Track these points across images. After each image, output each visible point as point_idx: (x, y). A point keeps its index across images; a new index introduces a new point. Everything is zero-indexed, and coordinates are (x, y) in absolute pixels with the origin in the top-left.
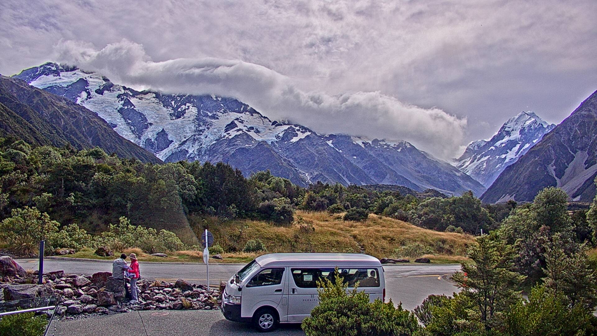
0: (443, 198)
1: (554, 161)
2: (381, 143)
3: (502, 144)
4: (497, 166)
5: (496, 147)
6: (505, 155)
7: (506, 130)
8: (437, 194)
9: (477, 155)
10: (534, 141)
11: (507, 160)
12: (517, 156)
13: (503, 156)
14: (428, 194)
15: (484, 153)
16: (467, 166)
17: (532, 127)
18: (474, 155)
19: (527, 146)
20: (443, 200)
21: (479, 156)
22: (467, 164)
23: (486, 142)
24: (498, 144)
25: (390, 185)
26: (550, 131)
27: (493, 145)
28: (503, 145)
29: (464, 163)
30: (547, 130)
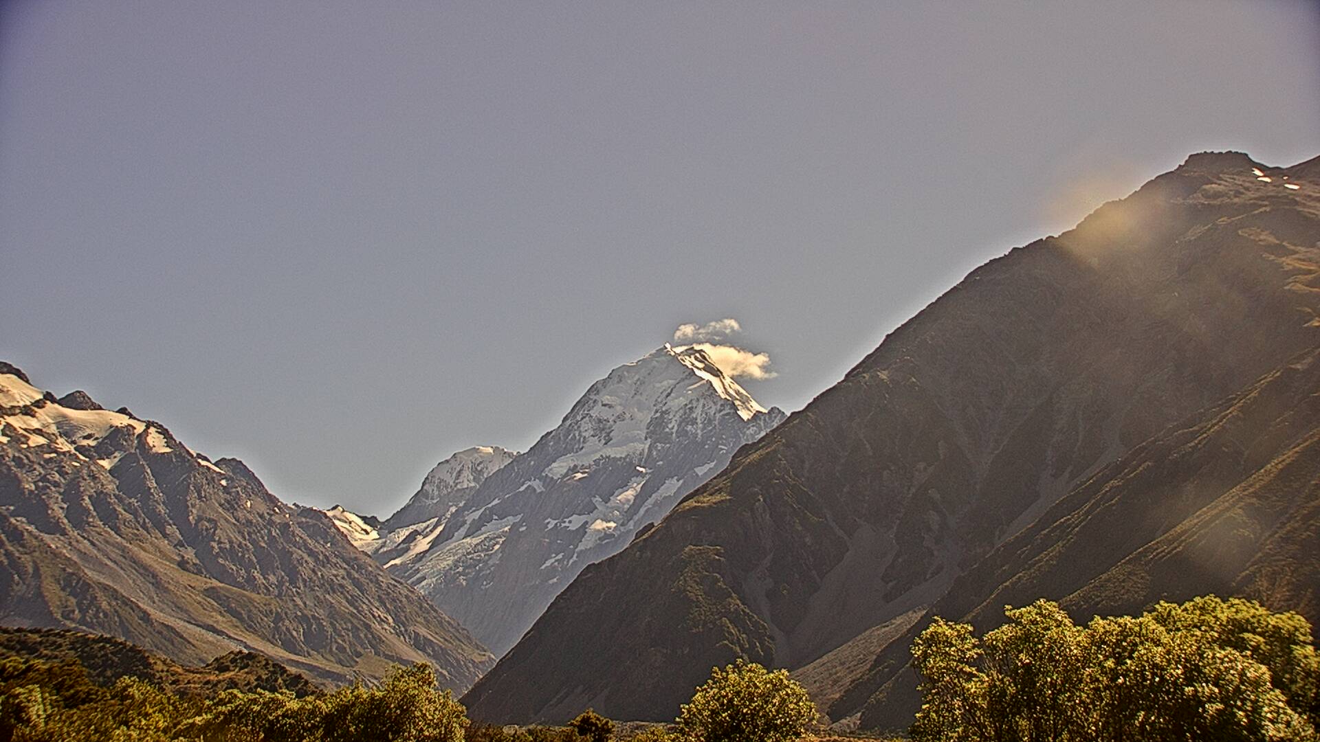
0: (300, 695)
1: (770, 557)
2: (17, 422)
3: (574, 469)
4: (548, 563)
5: (549, 482)
6: (584, 518)
7: (594, 413)
8: (275, 675)
9: (466, 508)
10: (700, 471)
11: (586, 543)
12: (631, 525)
13: (575, 522)
14: (228, 675)
15: (496, 501)
16: (421, 556)
17: (697, 414)
18: (453, 509)
19: (672, 487)
20: (294, 705)
21: (476, 515)
22: (423, 544)
23: (510, 455)
24: (558, 468)
25: (37, 631)
26: (763, 434)
27: (537, 473)
28: (579, 475)
29: (411, 538)
30: (751, 431)
